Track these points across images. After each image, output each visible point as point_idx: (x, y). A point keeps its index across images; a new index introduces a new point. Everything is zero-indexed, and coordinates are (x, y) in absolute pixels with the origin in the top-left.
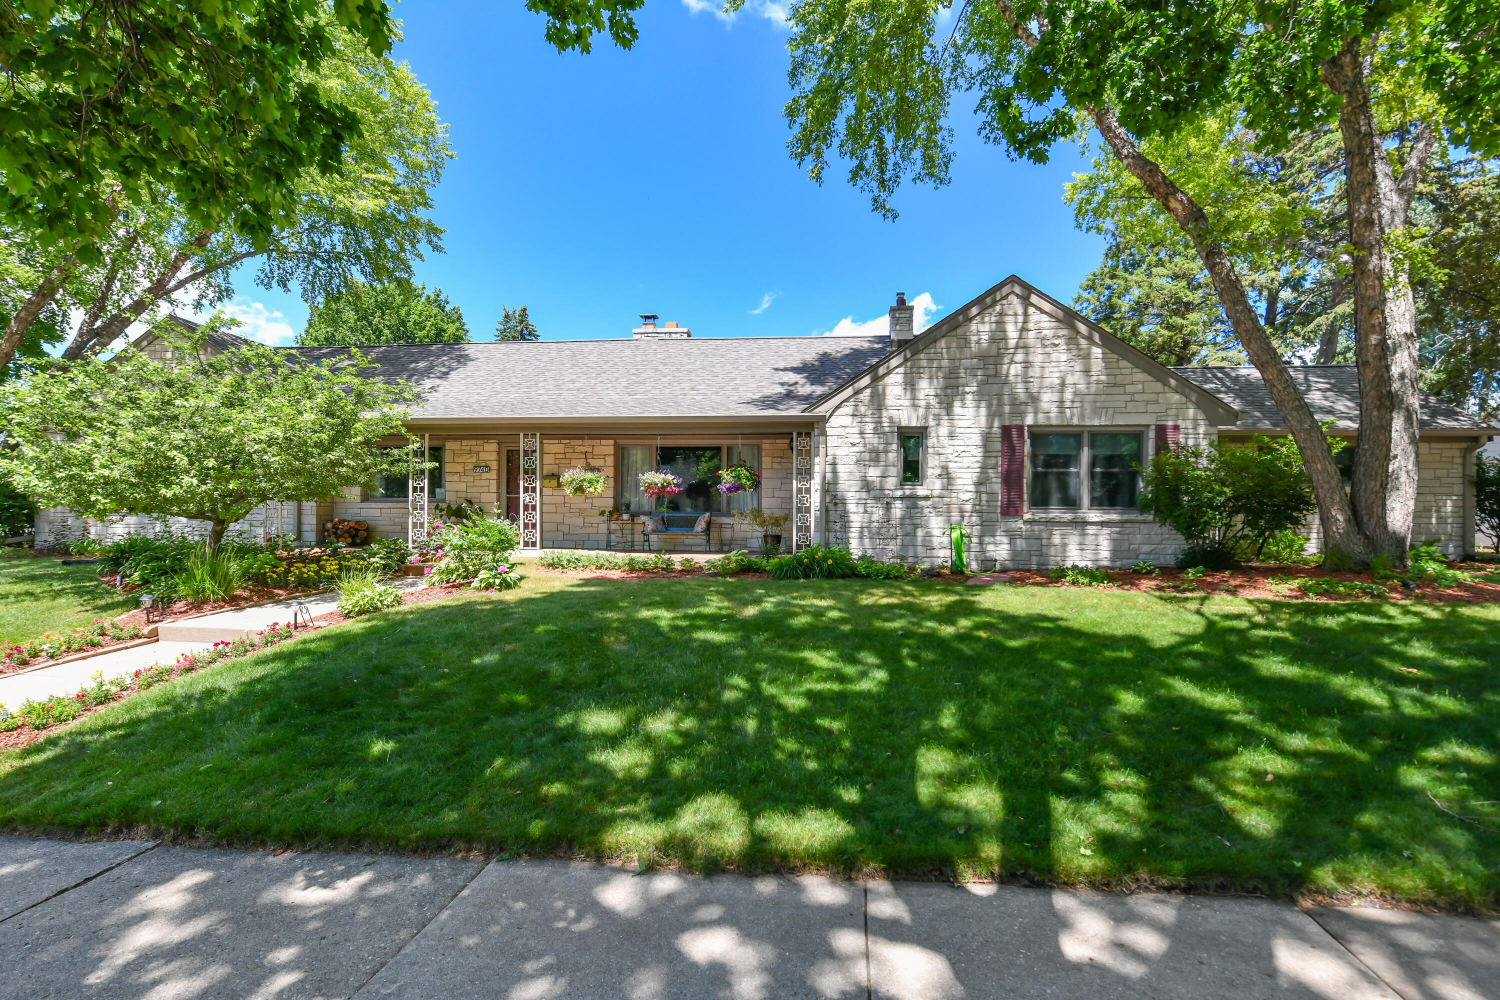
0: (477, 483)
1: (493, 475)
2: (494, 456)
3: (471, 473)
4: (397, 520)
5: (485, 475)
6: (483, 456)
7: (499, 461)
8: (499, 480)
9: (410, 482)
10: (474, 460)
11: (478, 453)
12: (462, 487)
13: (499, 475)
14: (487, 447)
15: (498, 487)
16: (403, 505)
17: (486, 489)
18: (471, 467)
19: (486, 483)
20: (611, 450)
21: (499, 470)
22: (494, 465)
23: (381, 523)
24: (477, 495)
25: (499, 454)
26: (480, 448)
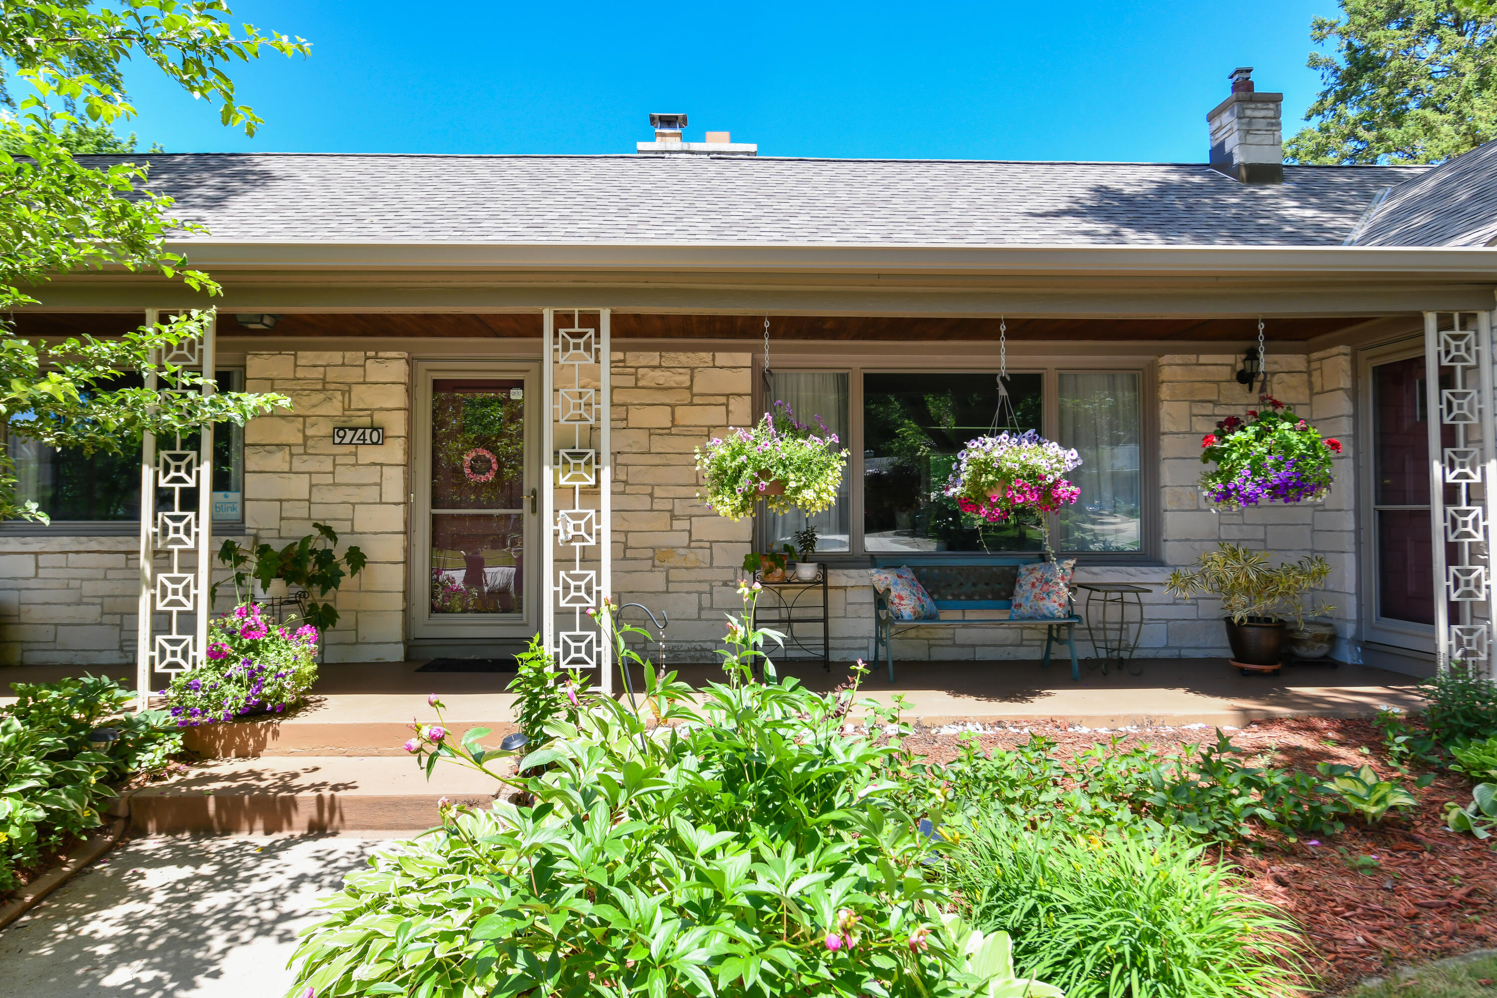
0: (345, 475)
1: (395, 451)
2: (397, 397)
3: (326, 447)
4: (88, 588)
5: (368, 454)
6: (363, 397)
7: (410, 410)
8: (409, 466)
9: (147, 473)
10: (335, 408)
11: (347, 390)
12: (299, 486)
13: (409, 452)
14: (376, 371)
15: (409, 487)
16: (122, 543)
17: (372, 494)
18: (325, 428)
19: (372, 475)
20: (743, 381)
21: (409, 438)
22: (397, 424)
23: (36, 597)
24: (343, 511)
25: (410, 391)
26: (354, 374)
